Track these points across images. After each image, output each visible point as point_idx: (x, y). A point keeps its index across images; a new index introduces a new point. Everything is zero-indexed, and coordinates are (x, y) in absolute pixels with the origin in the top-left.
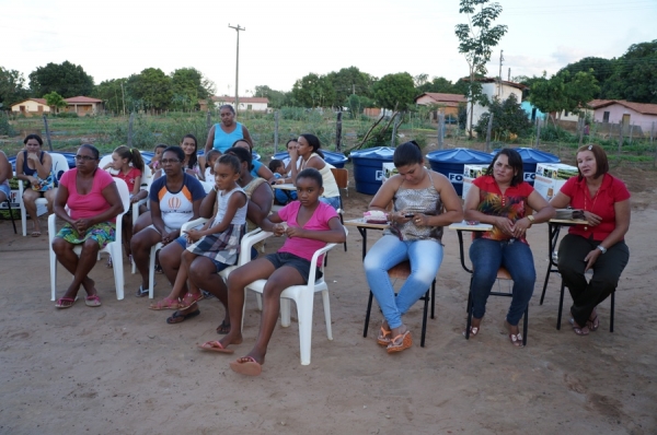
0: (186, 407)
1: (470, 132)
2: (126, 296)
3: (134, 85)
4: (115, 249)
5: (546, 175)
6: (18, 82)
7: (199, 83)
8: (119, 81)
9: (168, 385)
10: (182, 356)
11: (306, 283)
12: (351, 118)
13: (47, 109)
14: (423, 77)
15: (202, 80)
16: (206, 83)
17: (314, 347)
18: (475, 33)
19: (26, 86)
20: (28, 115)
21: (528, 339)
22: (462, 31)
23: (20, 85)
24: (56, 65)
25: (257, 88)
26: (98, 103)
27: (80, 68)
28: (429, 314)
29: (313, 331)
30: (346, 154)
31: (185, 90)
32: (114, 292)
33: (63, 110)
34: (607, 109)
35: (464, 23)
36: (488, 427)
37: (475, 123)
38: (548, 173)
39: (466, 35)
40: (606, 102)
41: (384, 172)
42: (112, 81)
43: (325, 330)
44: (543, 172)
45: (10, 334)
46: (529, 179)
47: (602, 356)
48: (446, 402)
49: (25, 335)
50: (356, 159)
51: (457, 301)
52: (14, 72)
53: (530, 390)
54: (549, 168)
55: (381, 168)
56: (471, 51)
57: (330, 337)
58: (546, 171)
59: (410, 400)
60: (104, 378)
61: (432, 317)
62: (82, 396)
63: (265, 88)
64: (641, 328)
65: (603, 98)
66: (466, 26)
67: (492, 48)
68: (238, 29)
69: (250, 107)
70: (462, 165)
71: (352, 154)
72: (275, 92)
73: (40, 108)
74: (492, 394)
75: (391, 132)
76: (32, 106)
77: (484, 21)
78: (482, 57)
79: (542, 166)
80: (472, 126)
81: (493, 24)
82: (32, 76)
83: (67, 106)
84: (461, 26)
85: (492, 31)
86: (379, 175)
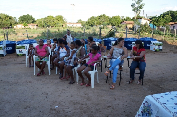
0: (67, 96)
1: (135, 32)
2: (51, 74)
3: (46, 20)
4: (49, 63)
5: (153, 44)
6: (16, 20)
7: (63, 19)
8: (42, 19)
9: (63, 92)
10: (65, 86)
11: (93, 70)
12: (103, 28)
13: (23, 27)
14: (123, 17)
15: (64, 18)
16: (64, 19)
17: (95, 85)
18: (136, 6)
19: (18, 21)
20: (18, 29)
21: (144, 84)
22: (133, 5)
23: (16, 21)
24: (25, 15)
25: (78, 20)
26: (36, 25)
27: (31, 16)
28: (121, 78)
29: (94, 82)
30: (102, 39)
31: (59, 21)
32: (48, 73)
33: (27, 27)
34: (174, 25)
35: (134, 3)
36: (132, 101)
37: (136, 30)
38: (154, 44)
39: (134, 6)
40: (174, 23)
41: (111, 44)
42: (40, 19)
43: (97, 81)
44: (152, 44)
45: (27, 82)
46: (149, 45)
47: (161, 88)
48: (123, 96)
49: (30, 82)
50: (105, 41)
51: (128, 75)
52: (14, 17)
53: (142, 94)
54: (154, 43)
55: (111, 43)
56: (135, 11)
57: (98, 83)
58: (153, 43)
59: (115, 96)
60: (49, 91)
61: (122, 79)
62: (45, 94)
63: (80, 20)
64: (171, 82)
65: (173, 22)
66: (134, 4)
67: (141, 10)
68: (73, 5)
69: (76, 25)
70: (131, 42)
71: (104, 39)
72: (83, 21)
73: (21, 27)
74: (134, 95)
75: (114, 33)
76: (19, 26)
77: (139, 2)
78: (138, 12)
79: (152, 42)
80: (136, 31)
81: (141, 3)
82: (19, 18)
83: (28, 26)
84: (133, 4)
85: (141, 5)
86: (110, 45)
